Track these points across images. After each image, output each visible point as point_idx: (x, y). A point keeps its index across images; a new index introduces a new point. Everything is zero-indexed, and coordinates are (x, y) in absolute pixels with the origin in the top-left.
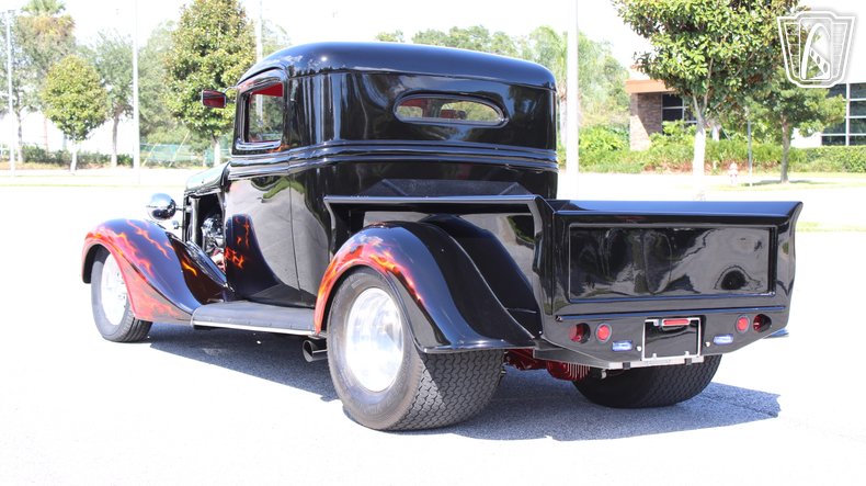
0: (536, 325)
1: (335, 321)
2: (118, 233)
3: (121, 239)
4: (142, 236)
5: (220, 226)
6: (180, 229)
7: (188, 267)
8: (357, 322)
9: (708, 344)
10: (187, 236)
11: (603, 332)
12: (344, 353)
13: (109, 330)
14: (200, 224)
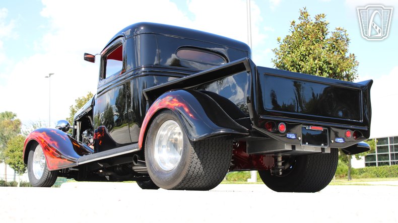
3: (43, 134)
4: (53, 133)
5: (91, 133)
7: (75, 144)
9: (332, 142)
11: (282, 127)
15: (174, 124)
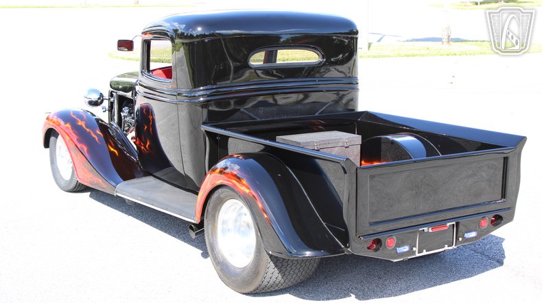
0: (345, 238)
1: (210, 216)
2: (66, 123)
3: (67, 128)
4: (81, 126)
5: (133, 113)
6: (107, 112)
7: (112, 149)
8: (224, 222)
9: (460, 239)
10: (111, 118)
11: (390, 242)
12: (216, 238)
13: (63, 183)
14: (120, 110)
15: (237, 203)
